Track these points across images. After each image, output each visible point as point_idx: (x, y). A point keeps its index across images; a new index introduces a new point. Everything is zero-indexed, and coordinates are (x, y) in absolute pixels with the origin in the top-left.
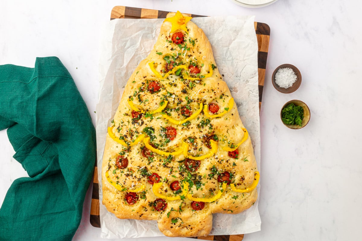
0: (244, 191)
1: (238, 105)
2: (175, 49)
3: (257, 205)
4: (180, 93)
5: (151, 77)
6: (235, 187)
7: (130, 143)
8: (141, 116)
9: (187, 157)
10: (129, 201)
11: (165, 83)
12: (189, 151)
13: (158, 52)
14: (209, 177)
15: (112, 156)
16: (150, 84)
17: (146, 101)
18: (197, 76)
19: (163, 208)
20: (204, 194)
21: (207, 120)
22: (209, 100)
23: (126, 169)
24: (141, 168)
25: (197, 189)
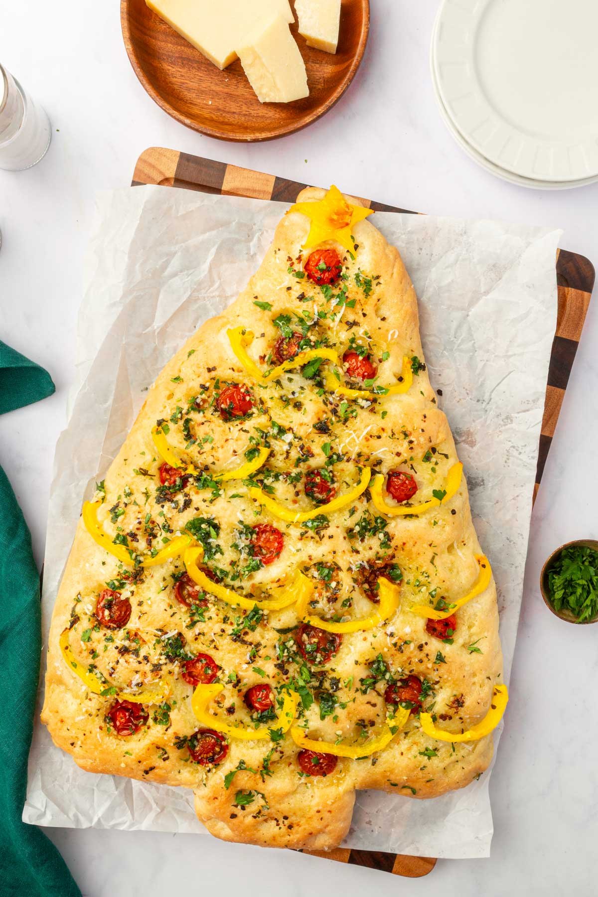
0: (458, 738)
1: (473, 484)
2: (311, 299)
3: (486, 779)
4: (311, 429)
5: (231, 371)
6: (432, 725)
7: (141, 559)
8: (185, 480)
9: (306, 621)
10: (118, 723)
11: (267, 394)
12: (313, 602)
13: (260, 300)
14: (362, 685)
15: (86, 588)
16: (224, 393)
17: (206, 441)
18: (364, 387)
19: (217, 756)
20: (339, 733)
21: (376, 519)
22: (390, 462)
23: (122, 633)
24: (167, 636)
25: (323, 717)
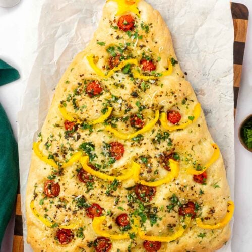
0: (214, 227)
1: (206, 113)
2: (122, 38)
3: (229, 244)
4: (129, 96)
5: (90, 75)
6: (202, 223)
7: (61, 164)
8: (76, 127)
9: (139, 183)
10: (61, 239)
11: (108, 83)
12: (141, 174)
13: (100, 41)
14: (168, 208)
15: (39, 181)
16: (89, 85)
17: (83, 108)
18: (151, 74)
19: (107, 249)
20: (160, 231)
21: (164, 133)
22: (167, 107)
23: (57, 199)
24: (77, 198)
25: (152, 225)
